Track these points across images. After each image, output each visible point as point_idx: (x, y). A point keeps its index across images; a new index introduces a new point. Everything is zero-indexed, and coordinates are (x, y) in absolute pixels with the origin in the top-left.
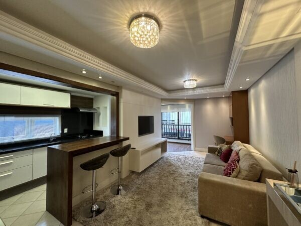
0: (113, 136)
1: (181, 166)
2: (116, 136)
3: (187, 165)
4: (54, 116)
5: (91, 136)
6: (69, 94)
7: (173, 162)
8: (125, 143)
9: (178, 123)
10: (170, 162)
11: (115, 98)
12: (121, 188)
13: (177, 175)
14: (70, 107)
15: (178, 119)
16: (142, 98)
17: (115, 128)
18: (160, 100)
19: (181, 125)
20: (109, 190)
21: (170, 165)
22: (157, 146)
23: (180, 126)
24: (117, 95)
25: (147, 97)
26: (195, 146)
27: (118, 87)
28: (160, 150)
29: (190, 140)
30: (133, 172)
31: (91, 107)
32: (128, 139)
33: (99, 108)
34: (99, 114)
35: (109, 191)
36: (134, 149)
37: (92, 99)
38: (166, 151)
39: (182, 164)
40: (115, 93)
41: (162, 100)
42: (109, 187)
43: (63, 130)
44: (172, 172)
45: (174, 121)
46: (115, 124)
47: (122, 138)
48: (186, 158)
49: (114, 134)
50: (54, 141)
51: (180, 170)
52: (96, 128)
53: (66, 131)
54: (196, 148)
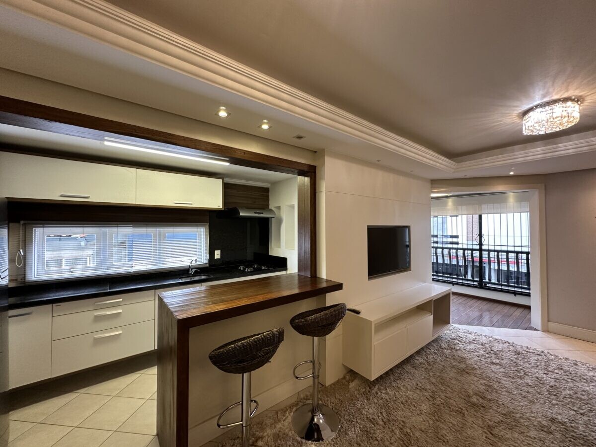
0: (303, 274)
1: (506, 382)
2: (308, 274)
3: (528, 380)
4: (197, 226)
5: (263, 268)
6: (221, 181)
7: (473, 360)
8: (332, 299)
9: (481, 244)
10: (462, 360)
11: (306, 180)
12: (320, 419)
13: (499, 418)
14: (221, 207)
15: (480, 235)
16: (379, 178)
17: (309, 256)
18: (429, 185)
19: (489, 251)
20: (290, 417)
21: (465, 369)
22: (422, 308)
23: (485, 254)
24: (311, 172)
25: (391, 177)
26: (548, 317)
27: (316, 152)
28: (430, 318)
29: (529, 295)
30: (352, 374)
31: (266, 207)
32: (339, 287)
33: (279, 208)
34: (280, 222)
35: (289, 419)
36: (358, 312)
37: (266, 190)
38: (447, 322)
39: (506, 375)
40: (306, 169)
41: (436, 183)
42: (291, 407)
43: (212, 254)
44: (474, 399)
45: (457, 237)
46: (308, 246)
47: (324, 285)
48: (518, 353)
49: (305, 270)
50: (196, 274)
51: (504, 398)
52: (275, 251)
53: (217, 254)
54: (552, 325)
